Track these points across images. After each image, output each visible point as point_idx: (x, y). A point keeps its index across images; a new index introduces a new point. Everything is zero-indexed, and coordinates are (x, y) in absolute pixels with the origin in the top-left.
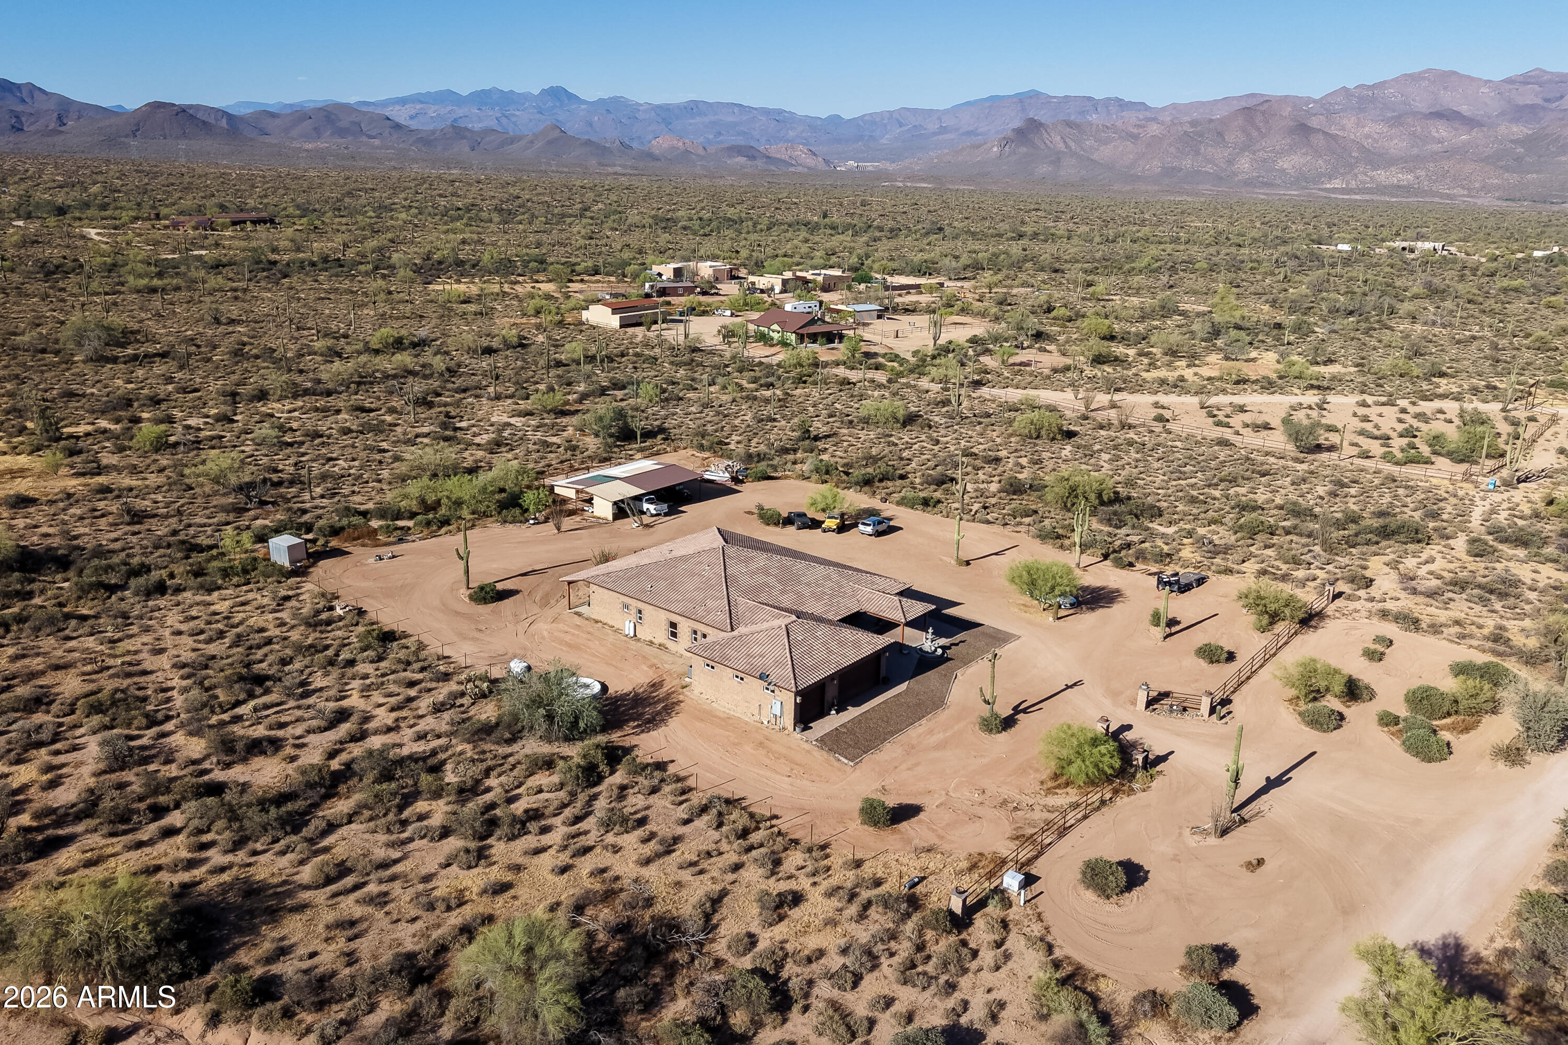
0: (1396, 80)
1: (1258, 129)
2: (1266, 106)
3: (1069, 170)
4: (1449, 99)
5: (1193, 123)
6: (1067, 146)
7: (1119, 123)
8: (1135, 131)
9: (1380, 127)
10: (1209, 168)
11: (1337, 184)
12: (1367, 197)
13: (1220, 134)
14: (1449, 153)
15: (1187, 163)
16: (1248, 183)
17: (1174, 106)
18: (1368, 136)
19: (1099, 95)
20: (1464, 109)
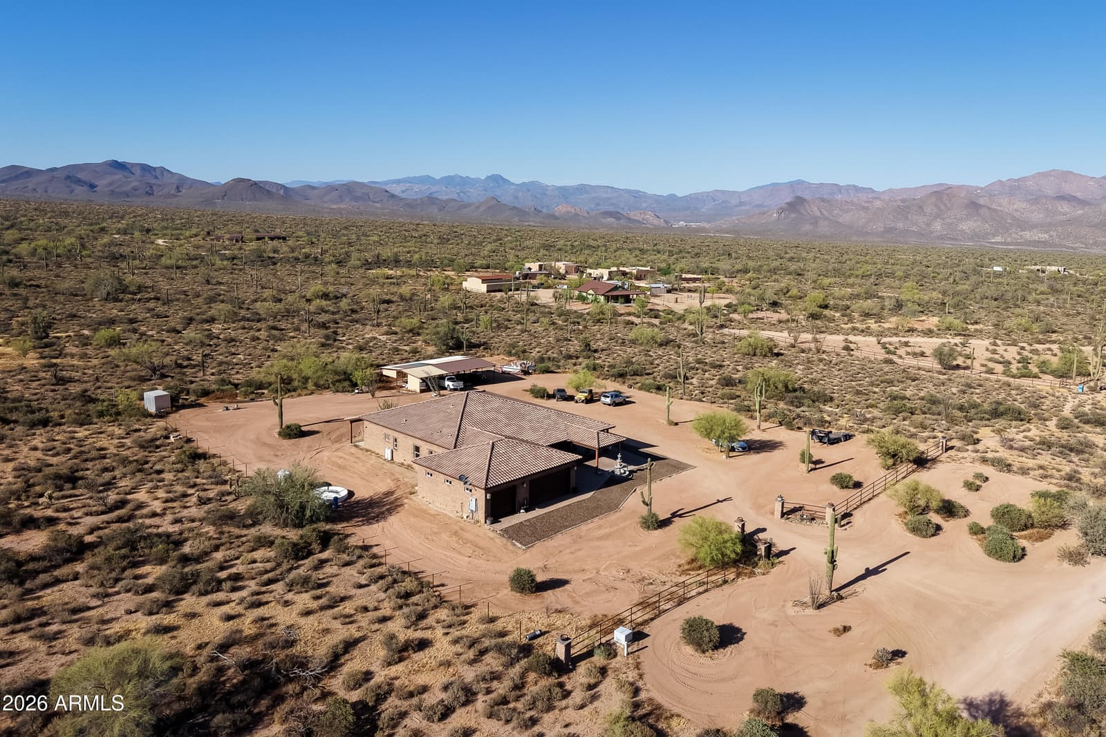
0: (1033, 176)
1: (945, 205)
2: (949, 191)
3: (824, 228)
4: (1069, 188)
5: (903, 201)
6: (822, 214)
7: (855, 200)
8: (866, 205)
9: (1024, 205)
10: (914, 228)
11: (998, 239)
13: (921, 207)
14: (1070, 221)
15: (900, 225)
16: (941, 238)
17: (891, 191)
18: (1016, 210)
20: (1078, 195)
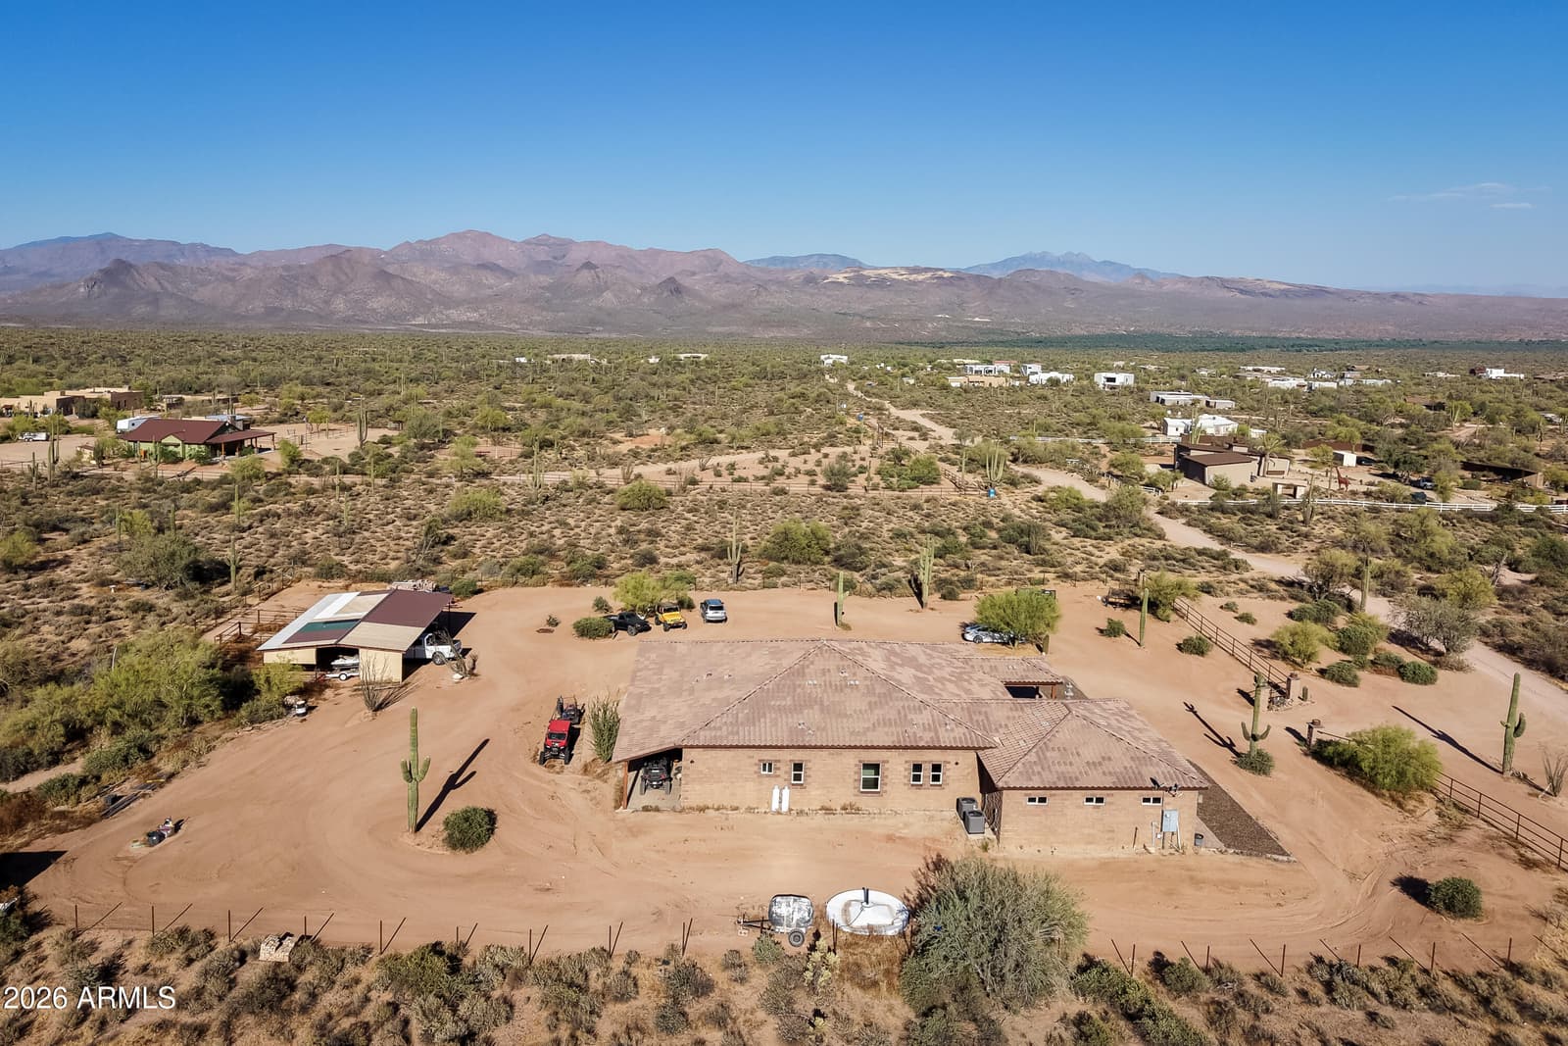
0: (446, 237)
1: (346, 274)
2: (348, 255)
3: (169, 310)
4: (490, 255)
5: (286, 268)
6: (162, 287)
7: (213, 267)
8: (230, 274)
9: (443, 275)
10: (308, 308)
11: (420, 320)
12: (451, 331)
13: (313, 277)
14: (498, 297)
15: (288, 304)
16: (347, 320)
17: (261, 253)
18: (435, 282)
19: (185, 239)
20: (500, 262)
